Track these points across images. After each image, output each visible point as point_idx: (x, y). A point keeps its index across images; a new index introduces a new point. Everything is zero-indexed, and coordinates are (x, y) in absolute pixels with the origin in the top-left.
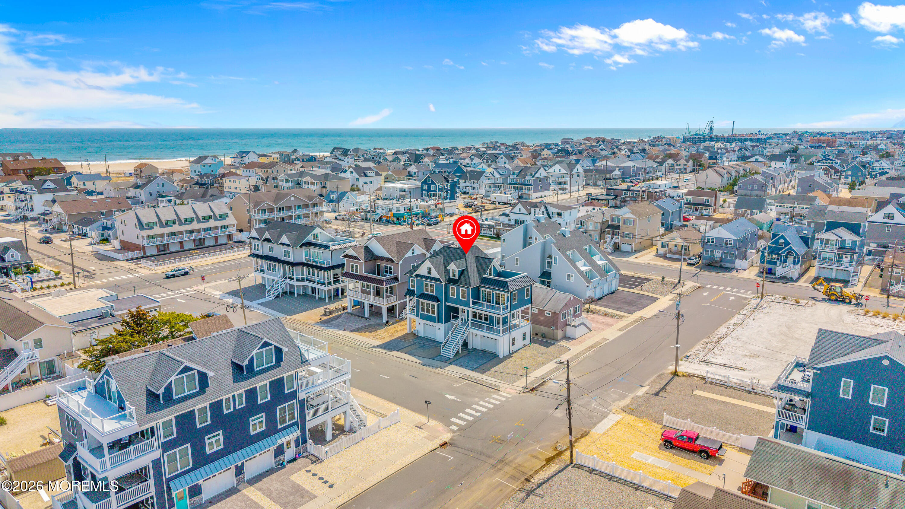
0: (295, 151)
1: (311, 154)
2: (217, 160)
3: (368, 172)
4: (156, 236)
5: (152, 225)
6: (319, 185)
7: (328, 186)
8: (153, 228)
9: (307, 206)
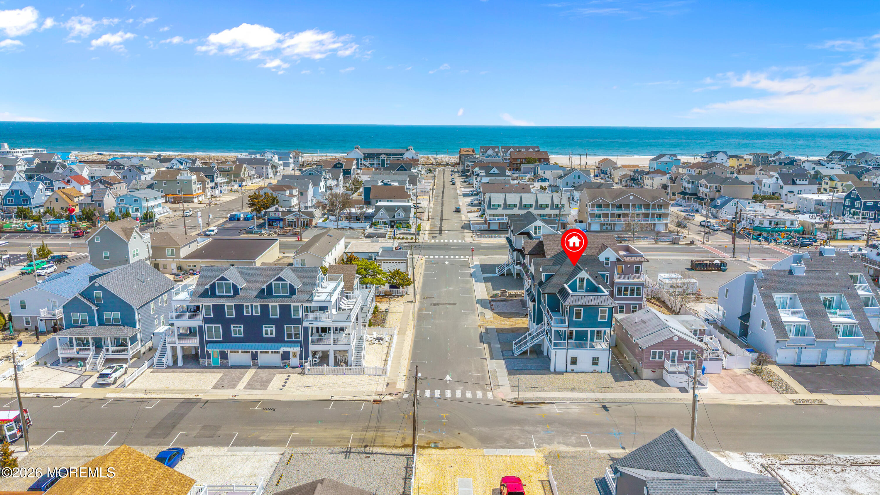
0: (778, 153)
1: (792, 156)
2: (674, 158)
3: (798, 180)
4: (499, 215)
5: (497, 206)
6: (713, 189)
7: (722, 190)
8: (497, 209)
9: (647, 206)
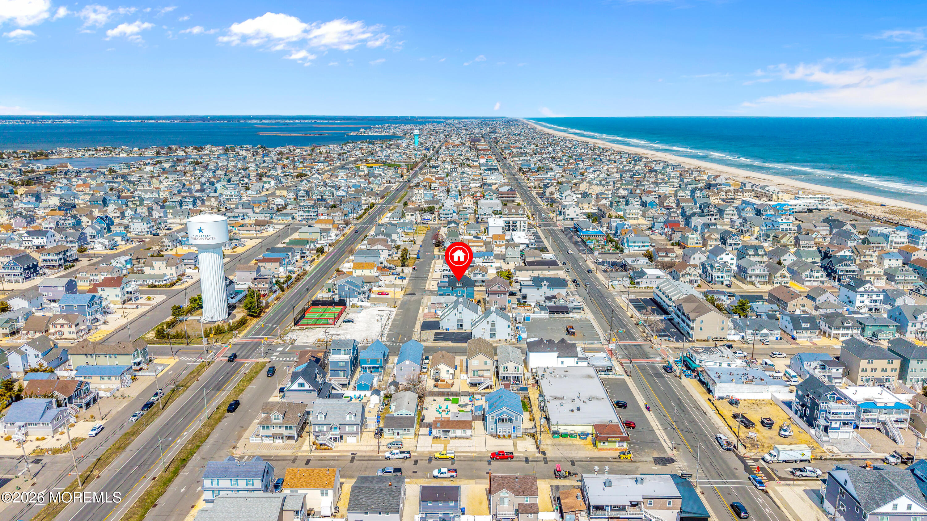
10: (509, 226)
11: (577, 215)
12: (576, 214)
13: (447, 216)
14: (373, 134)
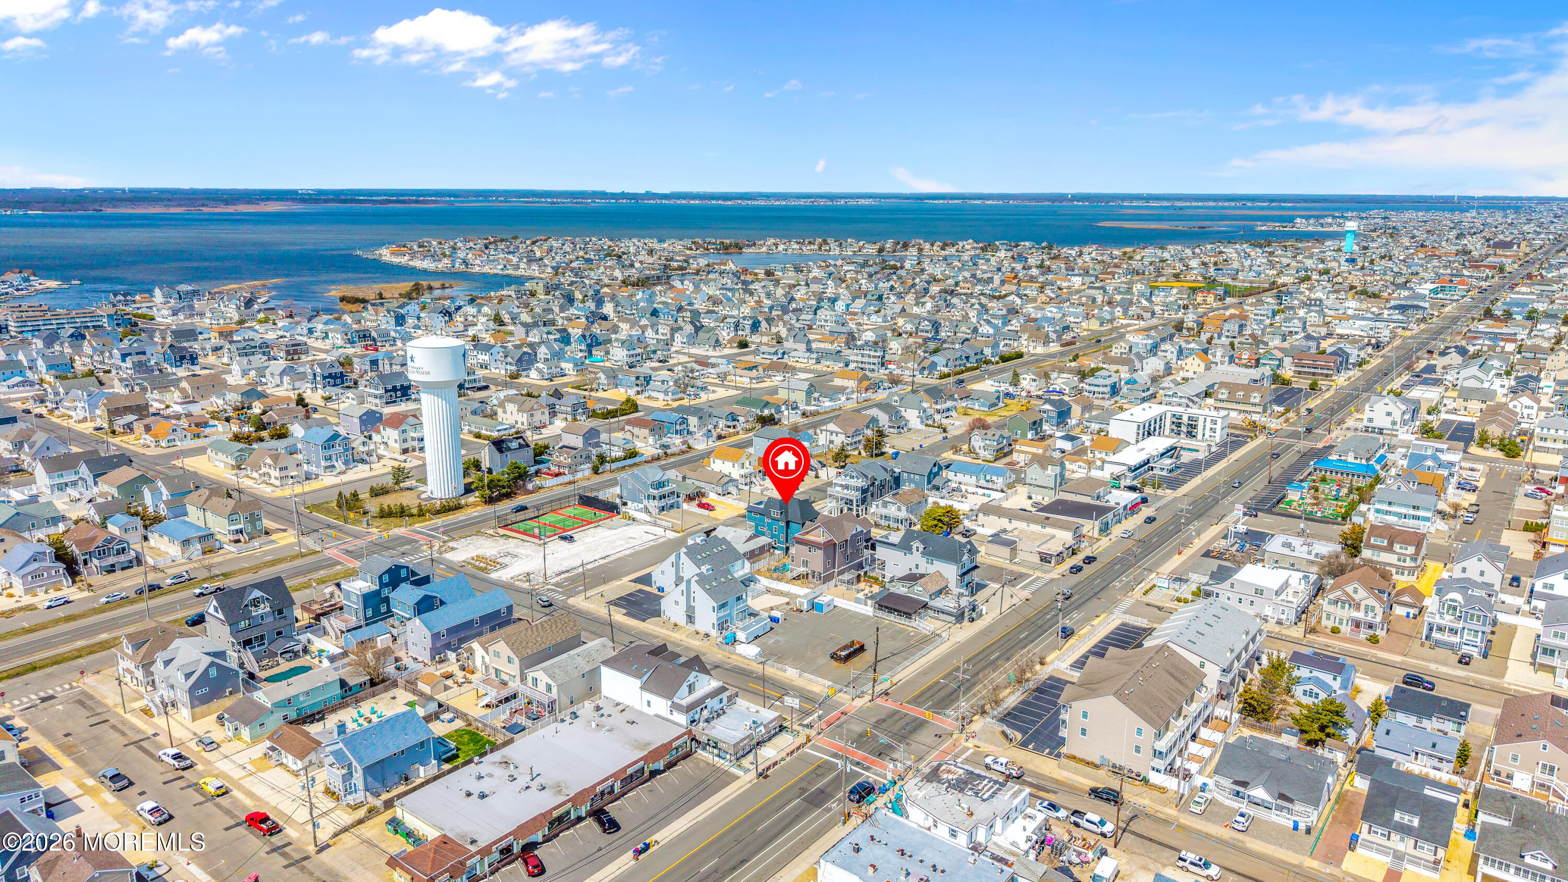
10: (1179, 425)
11: (1394, 423)
12: (1390, 419)
13: (1096, 389)
14: (1310, 228)
